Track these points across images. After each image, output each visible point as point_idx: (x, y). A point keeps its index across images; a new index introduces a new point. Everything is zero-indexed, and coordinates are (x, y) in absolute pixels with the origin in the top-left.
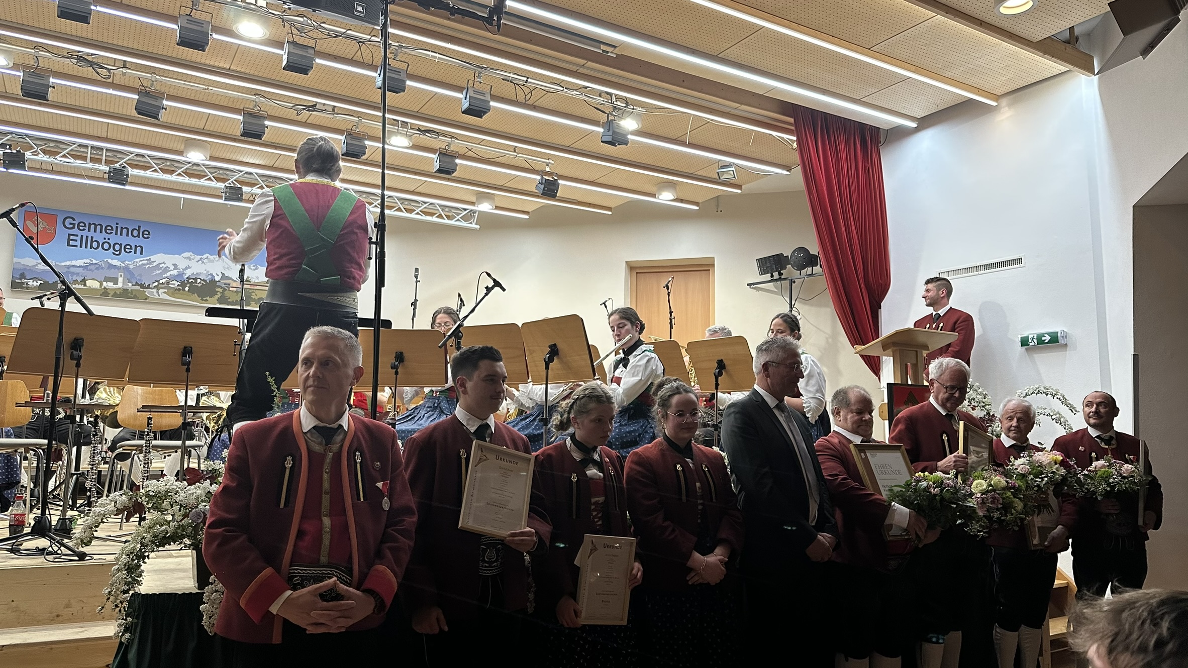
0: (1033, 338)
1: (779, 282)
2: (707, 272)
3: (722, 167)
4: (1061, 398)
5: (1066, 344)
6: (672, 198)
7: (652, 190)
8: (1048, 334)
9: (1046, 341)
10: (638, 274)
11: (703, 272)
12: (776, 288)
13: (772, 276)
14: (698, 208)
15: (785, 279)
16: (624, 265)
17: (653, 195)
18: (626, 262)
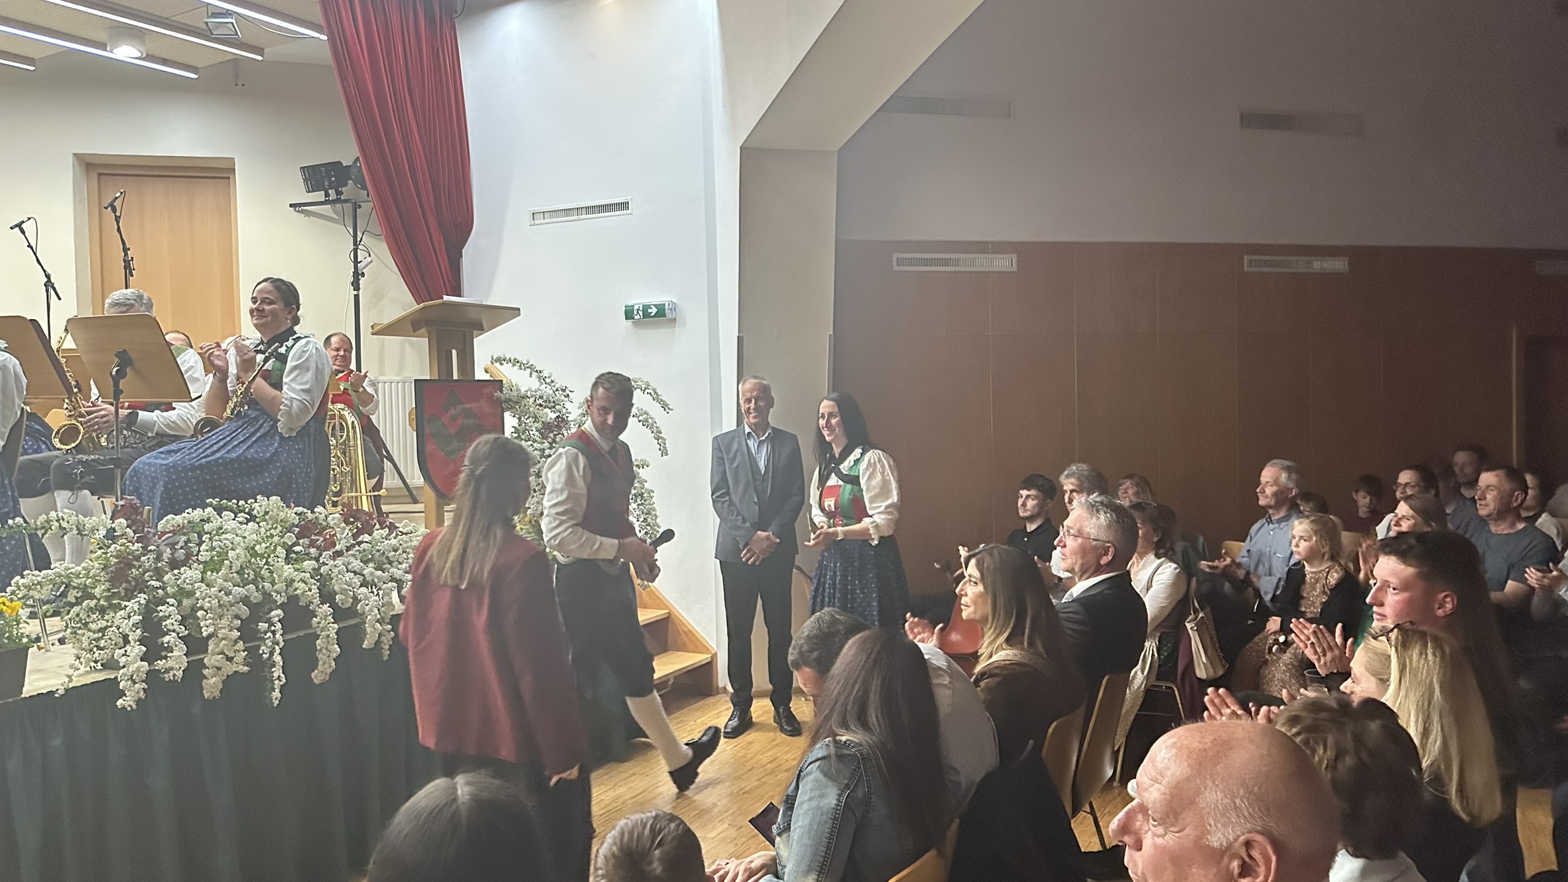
0: (638, 310)
1: (338, 206)
2: (227, 180)
3: (215, 15)
4: (653, 393)
5: (675, 319)
6: (139, 55)
7: (101, 36)
8: (655, 305)
9: (653, 314)
10: (102, 177)
11: (219, 180)
12: (335, 212)
13: (327, 195)
14: (197, 77)
15: (346, 201)
16: (71, 158)
17: (103, 46)
18: (74, 154)
